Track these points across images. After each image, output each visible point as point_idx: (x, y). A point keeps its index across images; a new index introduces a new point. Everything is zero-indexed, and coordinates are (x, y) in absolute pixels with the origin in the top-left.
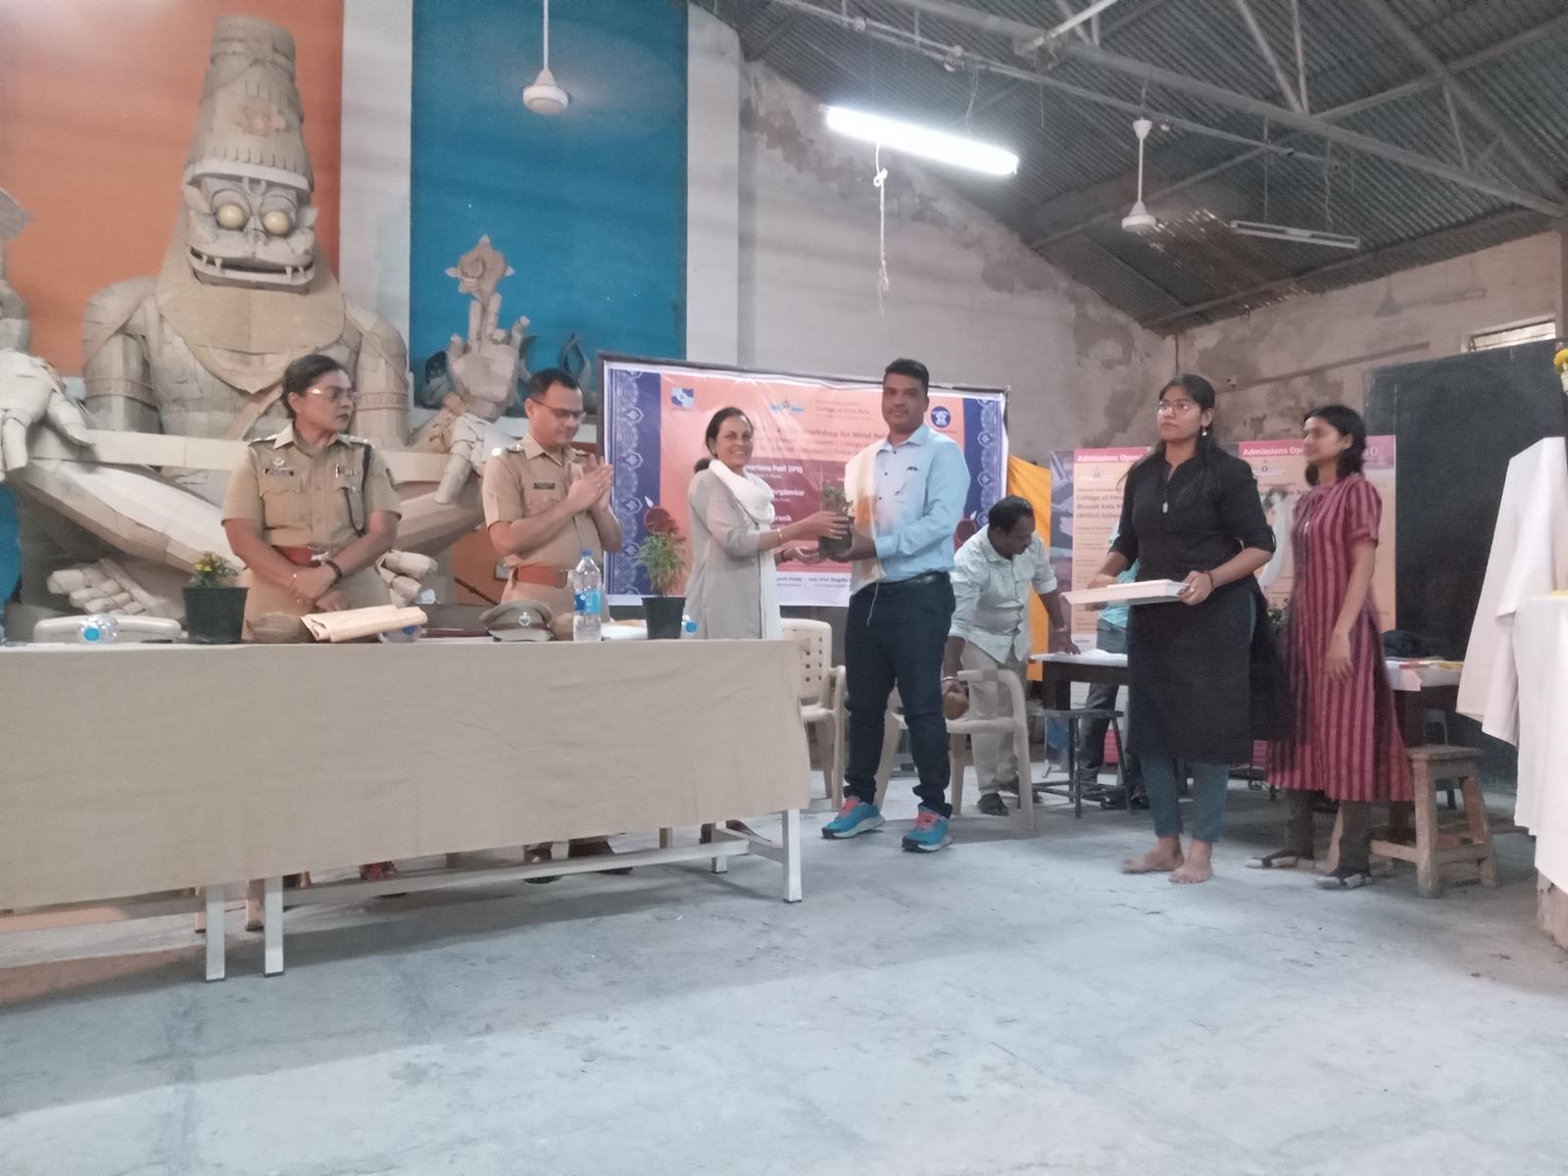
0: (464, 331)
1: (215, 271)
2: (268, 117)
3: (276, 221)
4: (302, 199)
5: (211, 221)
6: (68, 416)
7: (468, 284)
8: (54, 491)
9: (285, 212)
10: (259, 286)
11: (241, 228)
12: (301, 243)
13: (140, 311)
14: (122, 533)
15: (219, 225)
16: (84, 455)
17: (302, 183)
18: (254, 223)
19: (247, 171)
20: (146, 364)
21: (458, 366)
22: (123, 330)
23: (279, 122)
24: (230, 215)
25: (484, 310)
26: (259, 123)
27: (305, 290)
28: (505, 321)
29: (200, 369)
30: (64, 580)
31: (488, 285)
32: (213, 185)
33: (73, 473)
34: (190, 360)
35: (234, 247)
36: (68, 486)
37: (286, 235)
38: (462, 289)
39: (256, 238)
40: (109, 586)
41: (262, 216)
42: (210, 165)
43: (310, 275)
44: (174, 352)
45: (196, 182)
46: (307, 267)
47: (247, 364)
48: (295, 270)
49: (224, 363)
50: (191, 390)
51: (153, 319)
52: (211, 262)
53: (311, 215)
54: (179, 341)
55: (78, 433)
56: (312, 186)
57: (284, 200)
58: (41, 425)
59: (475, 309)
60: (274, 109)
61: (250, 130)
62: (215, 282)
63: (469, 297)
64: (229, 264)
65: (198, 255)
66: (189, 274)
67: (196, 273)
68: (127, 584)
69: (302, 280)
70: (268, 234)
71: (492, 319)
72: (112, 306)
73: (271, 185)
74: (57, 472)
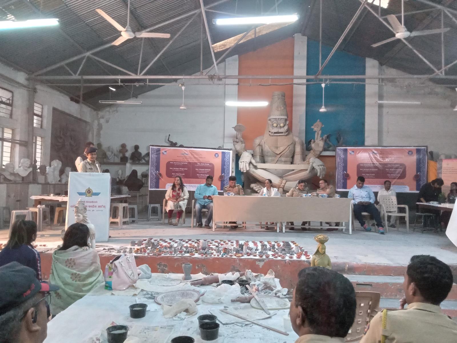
0: (314, 139)
1: (273, 134)
2: (281, 107)
3: (282, 125)
4: (286, 120)
5: (272, 126)
6: (253, 161)
7: (315, 129)
8: (252, 173)
9: (284, 123)
10: (279, 136)
11: (277, 127)
12: (286, 128)
13: (261, 142)
14: (260, 178)
15: (273, 127)
16: (256, 167)
17: (286, 117)
18: (278, 126)
19: (277, 117)
20: (262, 150)
21: (313, 145)
22: (259, 145)
23: (283, 108)
24: (275, 125)
25: (318, 134)
26: (279, 109)
27: (287, 135)
28: (322, 136)
29: (270, 150)
30: (253, 185)
31: (319, 129)
32: (272, 120)
33: (254, 170)
34: (269, 149)
35: (275, 130)
36: (253, 172)
37: (283, 127)
38: (314, 130)
39: (279, 128)
40: (258, 186)
41: (280, 124)
42: (272, 117)
43: (287, 133)
44: (266, 148)
45: (270, 120)
46: (287, 132)
47: (277, 149)
48: (285, 132)
49: (274, 150)
50: (269, 154)
51: (263, 143)
52: (272, 133)
53: (288, 122)
54: (267, 146)
55: (255, 164)
56: (288, 117)
57: (283, 121)
58: (251, 163)
59: (316, 134)
60: (282, 106)
61: (278, 110)
62: (272, 136)
63: (315, 132)
64: (275, 133)
65: (270, 132)
66: (268, 135)
67: (270, 135)
68: (261, 186)
69: (286, 134)
70: (281, 127)
71: (319, 136)
72: (257, 141)
73: (281, 119)
74: (253, 170)
